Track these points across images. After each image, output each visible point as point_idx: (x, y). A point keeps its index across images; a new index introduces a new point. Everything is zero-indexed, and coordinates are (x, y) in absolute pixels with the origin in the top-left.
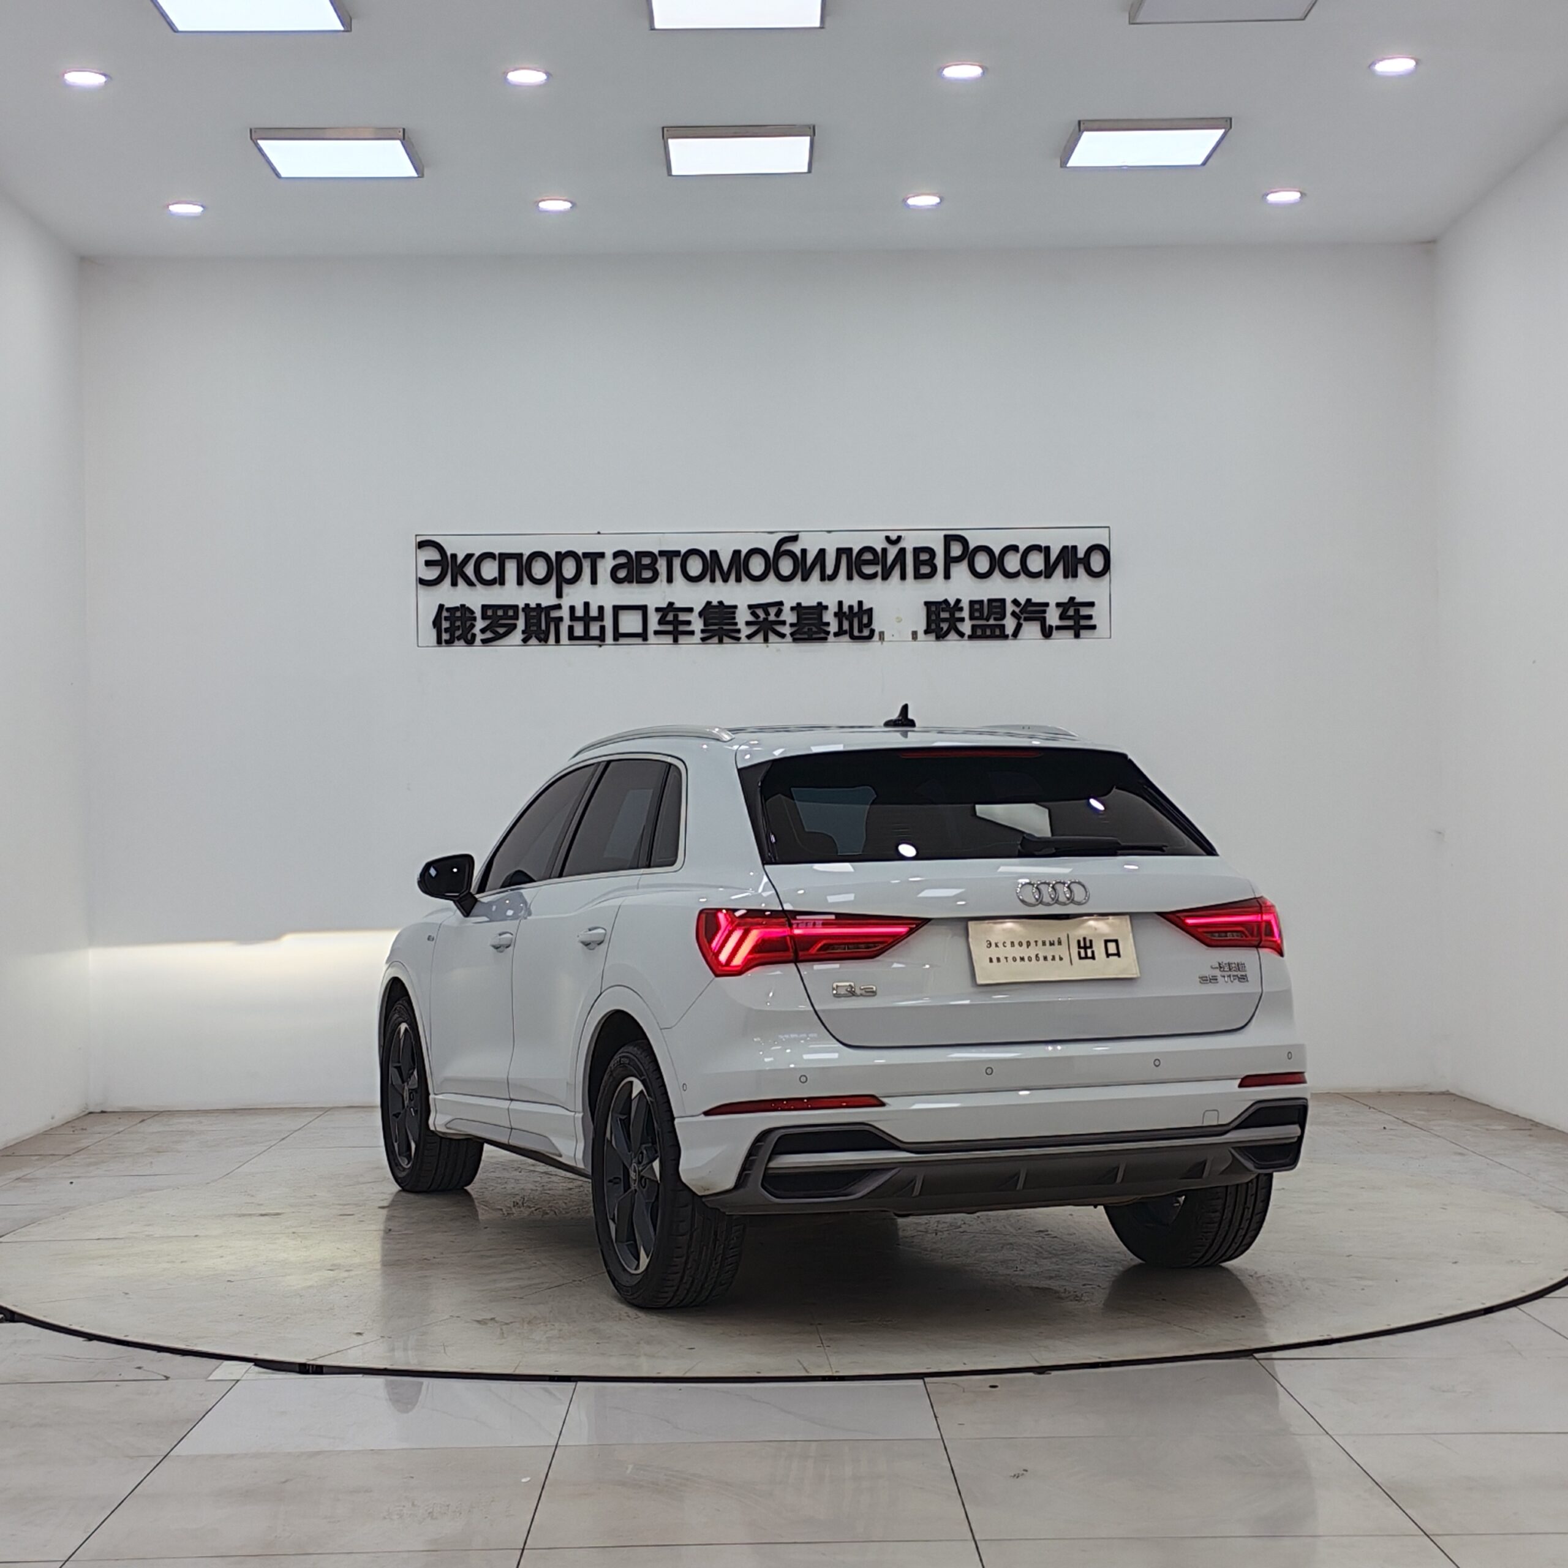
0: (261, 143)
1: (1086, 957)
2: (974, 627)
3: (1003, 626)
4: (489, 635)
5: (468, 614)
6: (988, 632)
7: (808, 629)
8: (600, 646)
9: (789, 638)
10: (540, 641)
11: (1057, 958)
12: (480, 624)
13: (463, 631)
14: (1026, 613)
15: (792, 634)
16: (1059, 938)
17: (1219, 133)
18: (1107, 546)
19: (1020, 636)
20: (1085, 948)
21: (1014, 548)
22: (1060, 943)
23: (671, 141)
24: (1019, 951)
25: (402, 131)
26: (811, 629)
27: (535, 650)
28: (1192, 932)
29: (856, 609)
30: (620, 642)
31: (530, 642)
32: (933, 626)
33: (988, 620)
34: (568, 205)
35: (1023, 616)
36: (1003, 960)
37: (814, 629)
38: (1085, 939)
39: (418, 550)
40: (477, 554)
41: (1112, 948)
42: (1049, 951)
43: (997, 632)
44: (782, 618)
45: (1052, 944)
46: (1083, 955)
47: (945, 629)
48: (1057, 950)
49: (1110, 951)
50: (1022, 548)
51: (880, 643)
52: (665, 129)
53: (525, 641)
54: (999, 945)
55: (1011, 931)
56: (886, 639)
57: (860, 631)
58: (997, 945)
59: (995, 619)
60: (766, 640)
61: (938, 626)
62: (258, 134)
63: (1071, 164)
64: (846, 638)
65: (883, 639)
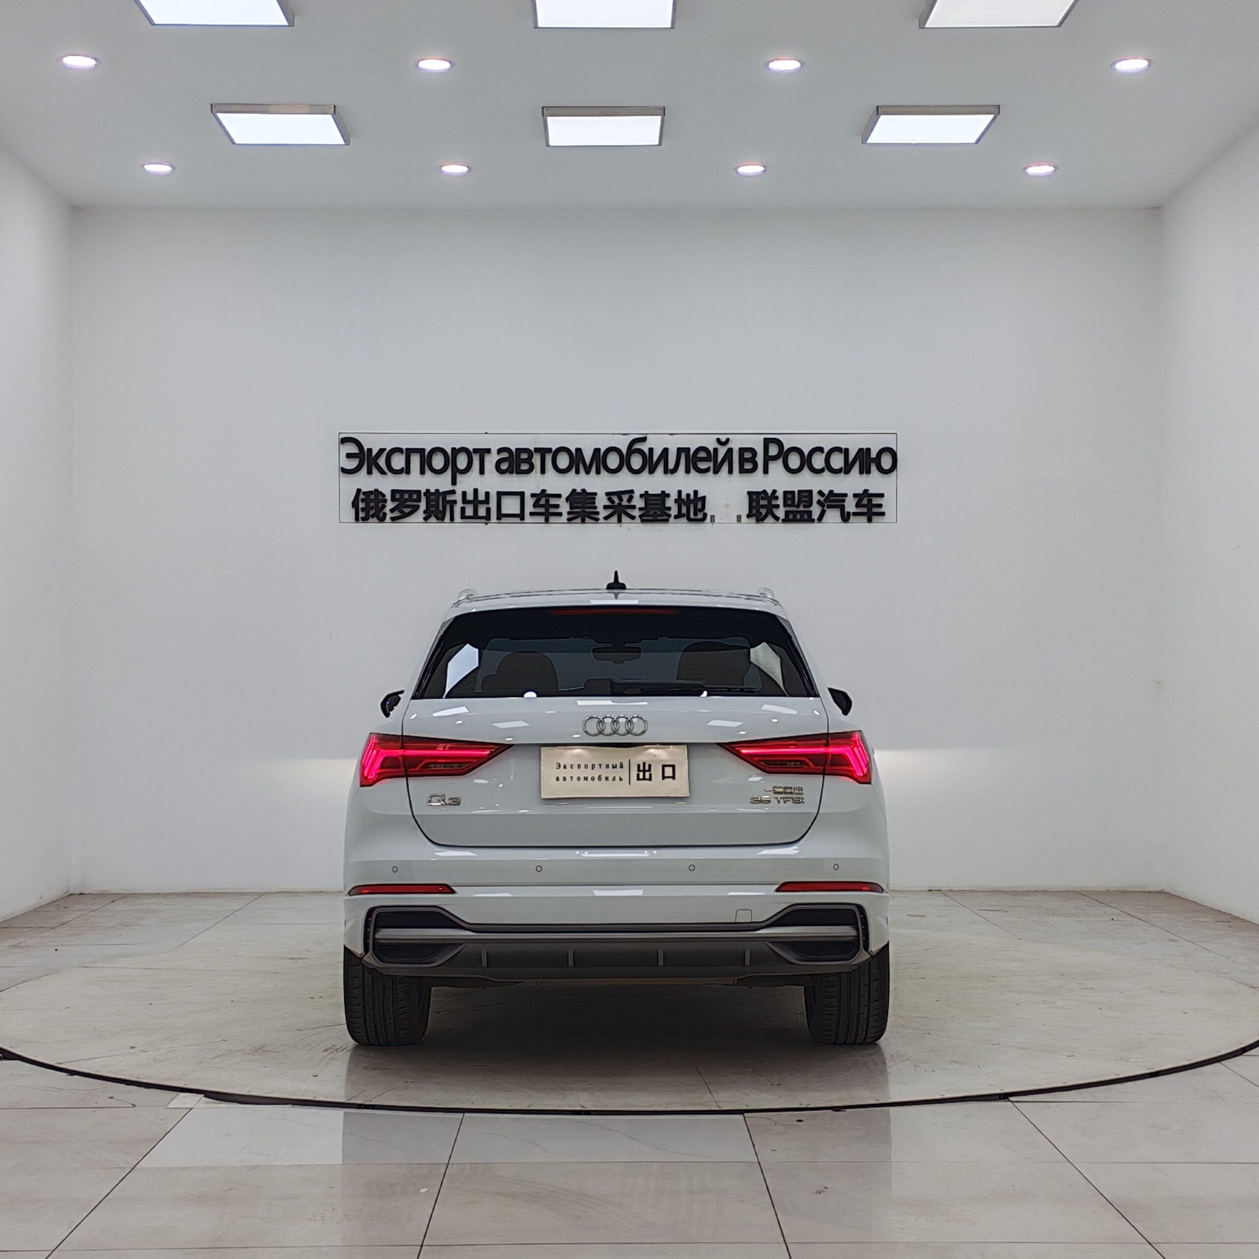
0: (220, 115)
1: (644, 779)
2: (787, 513)
3: (811, 512)
4: (396, 514)
5: (380, 497)
6: (798, 517)
7: (654, 513)
8: (486, 524)
9: (638, 520)
10: (438, 519)
11: (617, 779)
12: (390, 505)
13: (375, 510)
14: (829, 502)
15: (640, 516)
16: (621, 763)
17: (990, 117)
18: (895, 449)
19: (824, 520)
20: (644, 771)
21: (820, 449)
22: (621, 766)
23: (549, 119)
24: (583, 772)
25: (333, 107)
26: (656, 513)
27: (433, 526)
28: (749, 759)
29: (692, 497)
30: (502, 521)
31: (430, 520)
32: (754, 511)
33: (798, 506)
34: (464, 169)
35: (826, 504)
36: (568, 779)
37: (659, 513)
38: (644, 764)
39: (341, 445)
40: (388, 449)
41: (669, 771)
42: (611, 772)
43: (806, 517)
44: (633, 503)
45: (614, 767)
46: (641, 776)
47: (764, 513)
48: (618, 773)
49: (666, 775)
50: (826, 450)
51: (711, 524)
52: (545, 109)
53: (426, 519)
54: (567, 766)
55: (579, 755)
56: (716, 521)
57: (695, 514)
58: (565, 767)
59: (804, 507)
60: (620, 521)
61: (758, 511)
62: (215, 108)
63: (870, 141)
64: (684, 520)
65: (714, 521)
